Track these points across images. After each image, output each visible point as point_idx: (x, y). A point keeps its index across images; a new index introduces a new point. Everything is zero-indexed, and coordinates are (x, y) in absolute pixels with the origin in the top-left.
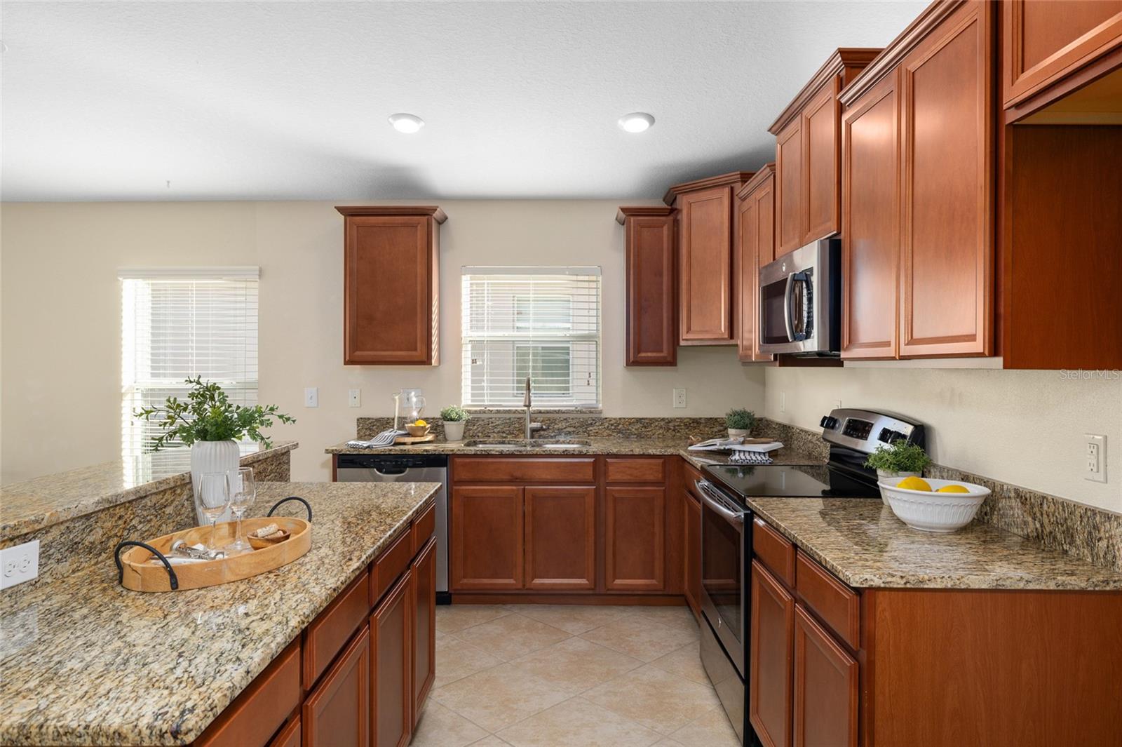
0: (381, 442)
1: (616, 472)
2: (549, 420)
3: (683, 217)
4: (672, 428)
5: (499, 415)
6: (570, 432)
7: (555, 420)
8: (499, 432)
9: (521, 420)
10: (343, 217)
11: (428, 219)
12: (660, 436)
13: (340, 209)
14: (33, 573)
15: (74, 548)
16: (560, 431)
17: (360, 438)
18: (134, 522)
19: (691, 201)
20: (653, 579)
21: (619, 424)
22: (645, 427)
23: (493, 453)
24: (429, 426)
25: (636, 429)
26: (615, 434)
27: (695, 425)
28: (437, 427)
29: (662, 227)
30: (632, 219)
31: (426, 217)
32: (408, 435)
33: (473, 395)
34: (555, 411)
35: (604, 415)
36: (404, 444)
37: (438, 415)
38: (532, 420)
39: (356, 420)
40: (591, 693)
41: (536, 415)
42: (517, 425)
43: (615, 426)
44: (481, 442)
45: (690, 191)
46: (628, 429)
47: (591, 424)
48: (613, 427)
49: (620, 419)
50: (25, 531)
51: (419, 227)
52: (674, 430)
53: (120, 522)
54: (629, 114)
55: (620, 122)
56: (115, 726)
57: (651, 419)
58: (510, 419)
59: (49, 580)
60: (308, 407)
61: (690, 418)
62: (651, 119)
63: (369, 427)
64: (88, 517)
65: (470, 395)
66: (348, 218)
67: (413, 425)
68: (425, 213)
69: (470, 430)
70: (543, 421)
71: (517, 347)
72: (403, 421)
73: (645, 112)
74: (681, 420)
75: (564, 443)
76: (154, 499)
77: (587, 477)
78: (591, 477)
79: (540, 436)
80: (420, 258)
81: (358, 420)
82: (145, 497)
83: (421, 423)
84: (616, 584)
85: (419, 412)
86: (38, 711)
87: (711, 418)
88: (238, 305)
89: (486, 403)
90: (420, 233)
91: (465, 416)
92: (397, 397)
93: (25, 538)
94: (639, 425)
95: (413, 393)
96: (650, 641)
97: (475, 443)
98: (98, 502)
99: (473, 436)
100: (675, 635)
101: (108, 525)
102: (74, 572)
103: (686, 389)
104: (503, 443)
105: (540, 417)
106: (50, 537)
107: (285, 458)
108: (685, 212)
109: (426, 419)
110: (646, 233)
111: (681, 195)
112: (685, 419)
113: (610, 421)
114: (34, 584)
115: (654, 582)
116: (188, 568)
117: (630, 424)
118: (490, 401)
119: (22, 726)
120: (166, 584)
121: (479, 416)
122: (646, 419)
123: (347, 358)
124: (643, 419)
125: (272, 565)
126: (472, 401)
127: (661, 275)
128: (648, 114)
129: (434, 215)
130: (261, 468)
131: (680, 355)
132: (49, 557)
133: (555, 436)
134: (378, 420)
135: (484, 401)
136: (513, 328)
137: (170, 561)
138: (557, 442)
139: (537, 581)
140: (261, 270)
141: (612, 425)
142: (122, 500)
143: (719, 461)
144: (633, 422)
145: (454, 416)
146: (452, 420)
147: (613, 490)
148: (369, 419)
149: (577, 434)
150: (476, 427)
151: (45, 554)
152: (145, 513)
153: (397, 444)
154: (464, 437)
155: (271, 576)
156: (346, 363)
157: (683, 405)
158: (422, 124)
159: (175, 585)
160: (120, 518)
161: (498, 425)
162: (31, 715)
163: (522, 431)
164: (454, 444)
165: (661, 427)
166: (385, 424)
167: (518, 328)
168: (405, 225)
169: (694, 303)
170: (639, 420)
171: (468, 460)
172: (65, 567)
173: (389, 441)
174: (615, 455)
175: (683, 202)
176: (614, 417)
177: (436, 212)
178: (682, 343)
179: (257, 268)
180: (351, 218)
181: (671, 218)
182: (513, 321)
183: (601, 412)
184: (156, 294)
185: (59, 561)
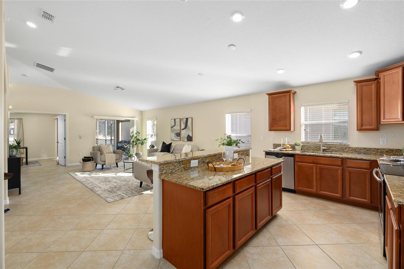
0: (277, 150)
1: (349, 164)
2: (329, 147)
3: (382, 80)
4: (380, 152)
5: (313, 145)
6: (337, 151)
7: (332, 147)
8: (312, 149)
9: (320, 147)
10: (268, 96)
11: (290, 93)
12: (374, 154)
13: (267, 94)
14: (197, 165)
15: (204, 162)
16: (333, 150)
17: (274, 149)
18: (214, 160)
19: (384, 74)
20: (366, 199)
21: (356, 149)
22: (367, 151)
23: (307, 155)
24: (290, 146)
25: (363, 151)
26: (354, 152)
27: (391, 151)
28: (293, 147)
29: (372, 85)
30: (359, 84)
31: (289, 93)
32: (284, 148)
33: (305, 139)
34: (331, 144)
35: (350, 146)
36: (283, 151)
37: (294, 144)
38: (323, 146)
39: (273, 145)
40: (331, 225)
41: (325, 145)
42: (318, 148)
43: (355, 150)
44: (306, 152)
45: (384, 71)
46: (360, 151)
47: (345, 149)
48: (354, 150)
49: (357, 148)
50: (195, 158)
51: (287, 96)
52: (380, 153)
53: (212, 159)
54: (351, 53)
55: (348, 56)
56: (196, 186)
57: (370, 148)
58: (316, 146)
59: (200, 167)
60: (262, 141)
61: (388, 149)
62: (361, 52)
63: (276, 146)
64: (206, 157)
65: (304, 139)
66: (269, 96)
67: (286, 146)
68: (289, 92)
69: (303, 148)
70: (327, 147)
71: (334, 125)
72: (284, 145)
73: (357, 51)
74: (384, 149)
75: (334, 154)
76: (218, 156)
77: (339, 164)
78: (341, 164)
79: (326, 151)
80: (288, 104)
81: (273, 144)
82: (216, 155)
83: (288, 146)
84: (350, 198)
85: (288, 143)
86: (189, 182)
87: (399, 149)
88: (247, 118)
89: (309, 141)
90: (288, 97)
91: (301, 144)
92: (282, 139)
93: (196, 159)
94: (364, 150)
95: (286, 138)
96: (360, 218)
97: (304, 152)
98: (207, 155)
99: (304, 150)
100: (372, 219)
101: (209, 159)
102: (204, 166)
103: (387, 139)
104: (313, 152)
105: (326, 146)
106: (200, 160)
107: (248, 151)
108: (382, 79)
109: (290, 145)
110: (365, 88)
111: (380, 73)
112: (386, 149)
113: (352, 148)
114: (197, 167)
115: (366, 200)
116: (217, 168)
117: (361, 149)
118: (311, 141)
119: (186, 183)
120: (214, 170)
121: (306, 144)
122: (368, 148)
123: (269, 129)
124: (366, 148)
125: (233, 170)
126: (305, 141)
127: (372, 101)
128: (359, 51)
129: (291, 92)
130: (242, 153)
131: (381, 127)
132: (200, 163)
133: (332, 152)
134: (278, 144)
135: (308, 141)
136: (333, 120)
137: (215, 166)
138: (331, 153)
139: (322, 192)
140: (251, 110)
141: (353, 149)
142: (212, 155)
143: (392, 163)
144: (362, 149)
145: (298, 144)
146: (297, 145)
147: (349, 169)
148: (276, 144)
149: (340, 151)
150: (305, 148)
151: (199, 162)
152: (216, 158)
153: (281, 151)
154: (301, 150)
155: (232, 172)
156: (269, 131)
157: (385, 144)
158: (285, 70)
159: (215, 170)
160: (212, 158)
161: (312, 147)
162: (187, 182)
163: (320, 149)
164: (298, 152)
165: (374, 151)
166: (279, 145)
167: (334, 119)
168: (283, 96)
169: (386, 109)
170: (365, 148)
171: (300, 156)
172: (202, 165)
173: (279, 150)
174: (349, 158)
175: (381, 75)
176: (354, 147)
177: (292, 91)
178: (382, 123)
179: (250, 109)
180: (270, 96)
181: (376, 81)
182: (333, 118)
183: (349, 145)
184: (232, 116)
185: (201, 164)
